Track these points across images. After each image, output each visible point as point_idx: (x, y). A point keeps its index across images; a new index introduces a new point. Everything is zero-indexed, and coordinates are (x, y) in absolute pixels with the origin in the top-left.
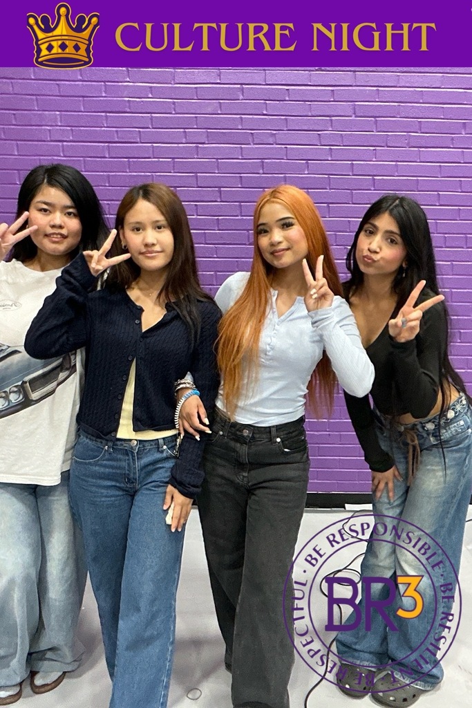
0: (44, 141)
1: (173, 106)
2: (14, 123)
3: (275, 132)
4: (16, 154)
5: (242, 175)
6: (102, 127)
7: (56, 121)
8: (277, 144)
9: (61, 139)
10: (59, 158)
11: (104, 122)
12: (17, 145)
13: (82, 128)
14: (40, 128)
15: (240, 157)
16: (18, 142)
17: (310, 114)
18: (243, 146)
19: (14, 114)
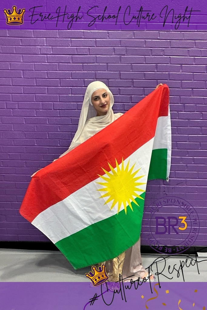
0: (37, 54)
1: (108, 34)
2: (21, 44)
3: (164, 49)
4: (22, 61)
5: (145, 73)
6: (68, 46)
7: (44, 43)
8: (165, 56)
9: (46, 53)
10: (45, 63)
11: (70, 44)
12: (23, 56)
13: (58, 47)
14: (35, 47)
15: (145, 63)
16: (23, 55)
17: (184, 39)
18: (146, 57)
19: (21, 40)
